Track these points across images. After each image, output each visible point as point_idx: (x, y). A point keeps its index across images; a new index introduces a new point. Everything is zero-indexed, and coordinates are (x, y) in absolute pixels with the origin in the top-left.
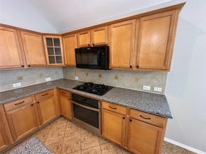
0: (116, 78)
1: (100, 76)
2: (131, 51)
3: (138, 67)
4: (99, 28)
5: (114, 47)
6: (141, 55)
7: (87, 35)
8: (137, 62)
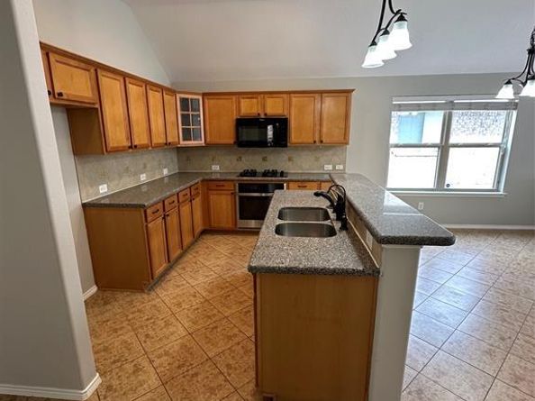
0: (290, 159)
1: (264, 159)
2: (315, 125)
3: (322, 142)
4: (275, 95)
5: (295, 120)
6: (324, 130)
7: (255, 100)
8: (320, 137)
